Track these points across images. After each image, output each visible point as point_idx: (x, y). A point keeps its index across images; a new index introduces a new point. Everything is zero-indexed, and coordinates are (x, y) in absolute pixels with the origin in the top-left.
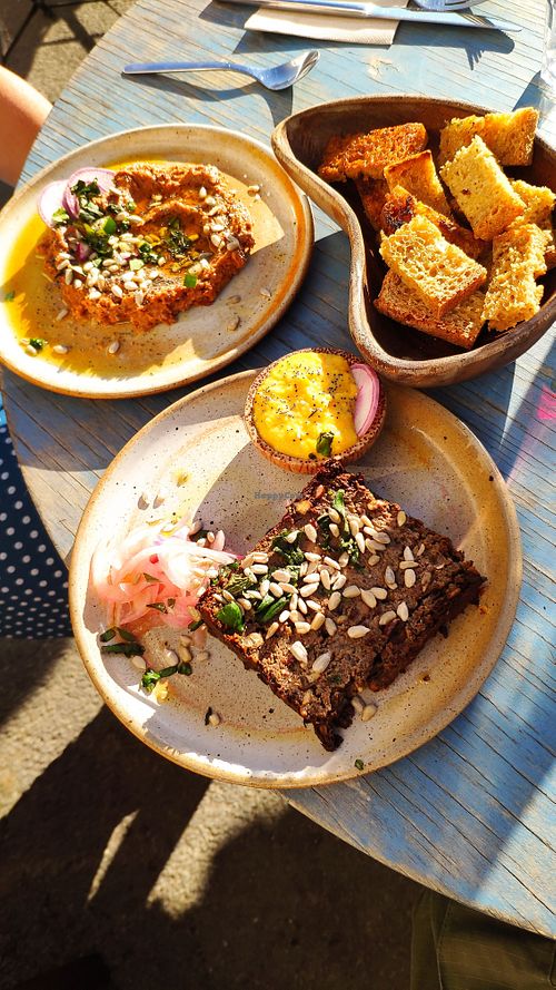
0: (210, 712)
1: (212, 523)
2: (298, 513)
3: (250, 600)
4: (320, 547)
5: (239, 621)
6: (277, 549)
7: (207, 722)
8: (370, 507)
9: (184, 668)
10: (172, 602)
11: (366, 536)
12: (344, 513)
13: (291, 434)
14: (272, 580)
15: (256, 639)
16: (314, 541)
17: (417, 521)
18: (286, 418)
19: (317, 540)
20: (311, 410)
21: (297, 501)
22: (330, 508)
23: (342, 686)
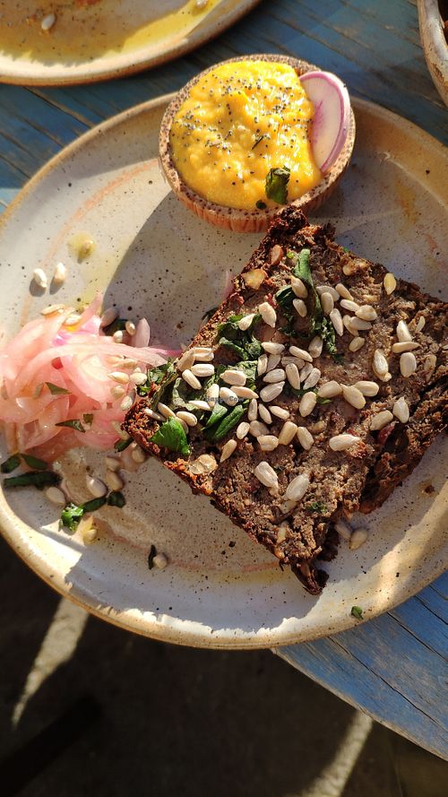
0: (153, 552)
1: (130, 309)
2: (249, 288)
3: (194, 412)
4: (281, 332)
5: (183, 442)
6: (224, 341)
7: (151, 565)
8: (347, 270)
9: (115, 499)
10: (89, 419)
11: (344, 312)
12: (312, 282)
13: (229, 175)
14: (222, 384)
15: (208, 463)
16: (274, 325)
17: (410, 286)
18: (220, 151)
19: (277, 323)
20: (254, 137)
21: (245, 271)
22: (293, 277)
23: (327, 514)
